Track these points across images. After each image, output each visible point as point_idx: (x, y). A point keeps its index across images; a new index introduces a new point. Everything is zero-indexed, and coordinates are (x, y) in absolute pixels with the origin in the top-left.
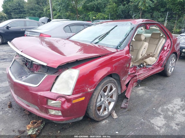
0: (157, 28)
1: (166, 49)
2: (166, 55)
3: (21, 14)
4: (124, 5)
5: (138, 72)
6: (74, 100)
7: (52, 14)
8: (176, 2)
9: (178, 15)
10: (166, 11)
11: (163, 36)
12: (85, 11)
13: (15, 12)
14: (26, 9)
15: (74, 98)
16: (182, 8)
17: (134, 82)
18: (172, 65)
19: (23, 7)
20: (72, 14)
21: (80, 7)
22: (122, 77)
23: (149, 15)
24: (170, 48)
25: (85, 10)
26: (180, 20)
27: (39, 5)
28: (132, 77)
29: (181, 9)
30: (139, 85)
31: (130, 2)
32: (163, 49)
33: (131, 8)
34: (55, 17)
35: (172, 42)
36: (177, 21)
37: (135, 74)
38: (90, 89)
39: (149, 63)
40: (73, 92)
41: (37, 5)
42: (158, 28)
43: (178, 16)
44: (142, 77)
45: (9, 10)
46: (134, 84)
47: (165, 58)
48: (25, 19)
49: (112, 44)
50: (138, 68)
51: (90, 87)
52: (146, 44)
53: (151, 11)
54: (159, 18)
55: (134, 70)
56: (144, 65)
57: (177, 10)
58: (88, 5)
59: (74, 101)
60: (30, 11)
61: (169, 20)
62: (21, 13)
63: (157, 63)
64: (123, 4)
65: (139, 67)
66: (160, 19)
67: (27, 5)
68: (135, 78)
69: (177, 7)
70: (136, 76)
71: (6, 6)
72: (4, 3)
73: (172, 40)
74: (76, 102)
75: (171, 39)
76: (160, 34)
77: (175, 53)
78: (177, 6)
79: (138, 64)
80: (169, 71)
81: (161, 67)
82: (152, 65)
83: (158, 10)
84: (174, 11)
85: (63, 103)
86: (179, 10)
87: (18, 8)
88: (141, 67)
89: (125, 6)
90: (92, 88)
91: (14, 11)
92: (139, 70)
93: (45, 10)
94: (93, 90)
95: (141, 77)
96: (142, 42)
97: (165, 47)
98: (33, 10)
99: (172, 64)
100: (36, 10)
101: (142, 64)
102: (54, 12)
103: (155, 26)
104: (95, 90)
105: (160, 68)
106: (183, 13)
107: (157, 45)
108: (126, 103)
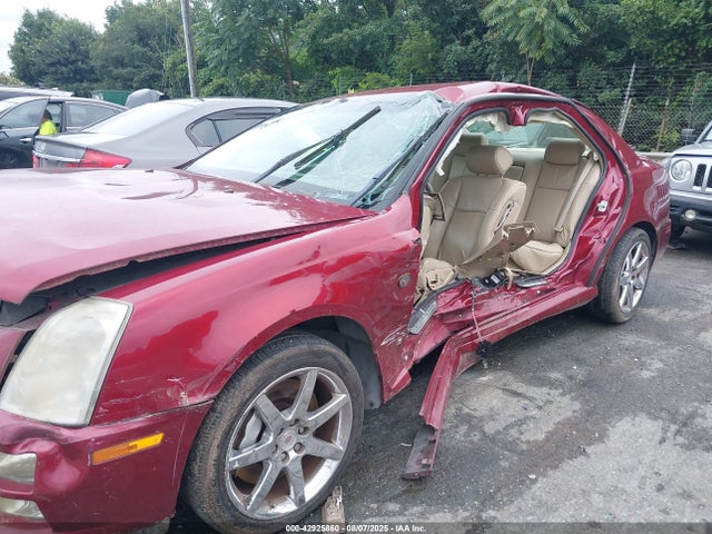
0: (564, 122)
1: (603, 210)
2: (605, 234)
3: (81, 81)
4: (466, 41)
5: (478, 308)
6: (98, 448)
7: (195, 82)
8: (665, 27)
9: (676, 77)
10: (627, 62)
11: (591, 155)
12: (319, 67)
13: (55, 73)
14: (96, 63)
15: (98, 439)
16: (686, 50)
17: (462, 351)
18: (633, 278)
19: (86, 56)
20: (268, 77)
21: (298, 53)
22: (379, 333)
23: (561, 79)
24: (621, 204)
25: (317, 63)
26: (684, 96)
27: (146, 45)
28: (454, 328)
29: (683, 54)
30: (486, 365)
31: (488, 28)
32: (591, 209)
33: (494, 53)
34: (206, 90)
35: (631, 180)
36: (671, 101)
37: (469, 317)
38: (192, 394)
39: (534, 268)
40: (95, 412)
41: (137, 48)
42: (567, 123)
43: (673, 81)
44: (496, 327)
45: (34, 65)
46: (461, 358)
47: (602, 246)
48: (91, 97)
49: (343, 188)
50: (480, 290)
51: (192, 386)
52: (517, 189)
53: (568, 62)
54: (601, 88)
55: (463, 299)
56: (504, 279)
57: (669, 56)
58: (326, 41)
59: (101, 457)
60: (111, 71)
61: (639, 95)
62: (78, 77)
63: (570, 268)
64: (463, 38)
65: (484, 284)
66: (605, 95)
67: (101, 46)
68: (465, 333)
69: (669, 45)
70: (470, 323)
71: (23, 51)
72: (17, 40)
73: (629, 172)
74: (112, 457)
75: (626, 166)
76: (581, 148)
77: (647, 226)
78: (668, 41)
79: (482, 274)
80: (622, 301)
81: (586, 285)
82: (543, 277)
83: (599, 59)
84: (657, 63)
85: (46, 463)
86: (679, 57)
87: (67, 59)
88: (492, 284)
89: (470, 47)
90: (200, 390)
91: (52, 69)
92: (484, 297)
93: (167, 63)
94: (206, 397)
95: (491, 329)
96: (500, 180)
97: (602, 199)
98: (123, 65)
99: (635, 273)
100: (135, 67)
101: (496, 272)
102: (203, 73)
103: (554, 115)
104: (217, 398)
105: (578, 290)
106: (693, 70)
107: (569, 191)
108: (427, 454)
